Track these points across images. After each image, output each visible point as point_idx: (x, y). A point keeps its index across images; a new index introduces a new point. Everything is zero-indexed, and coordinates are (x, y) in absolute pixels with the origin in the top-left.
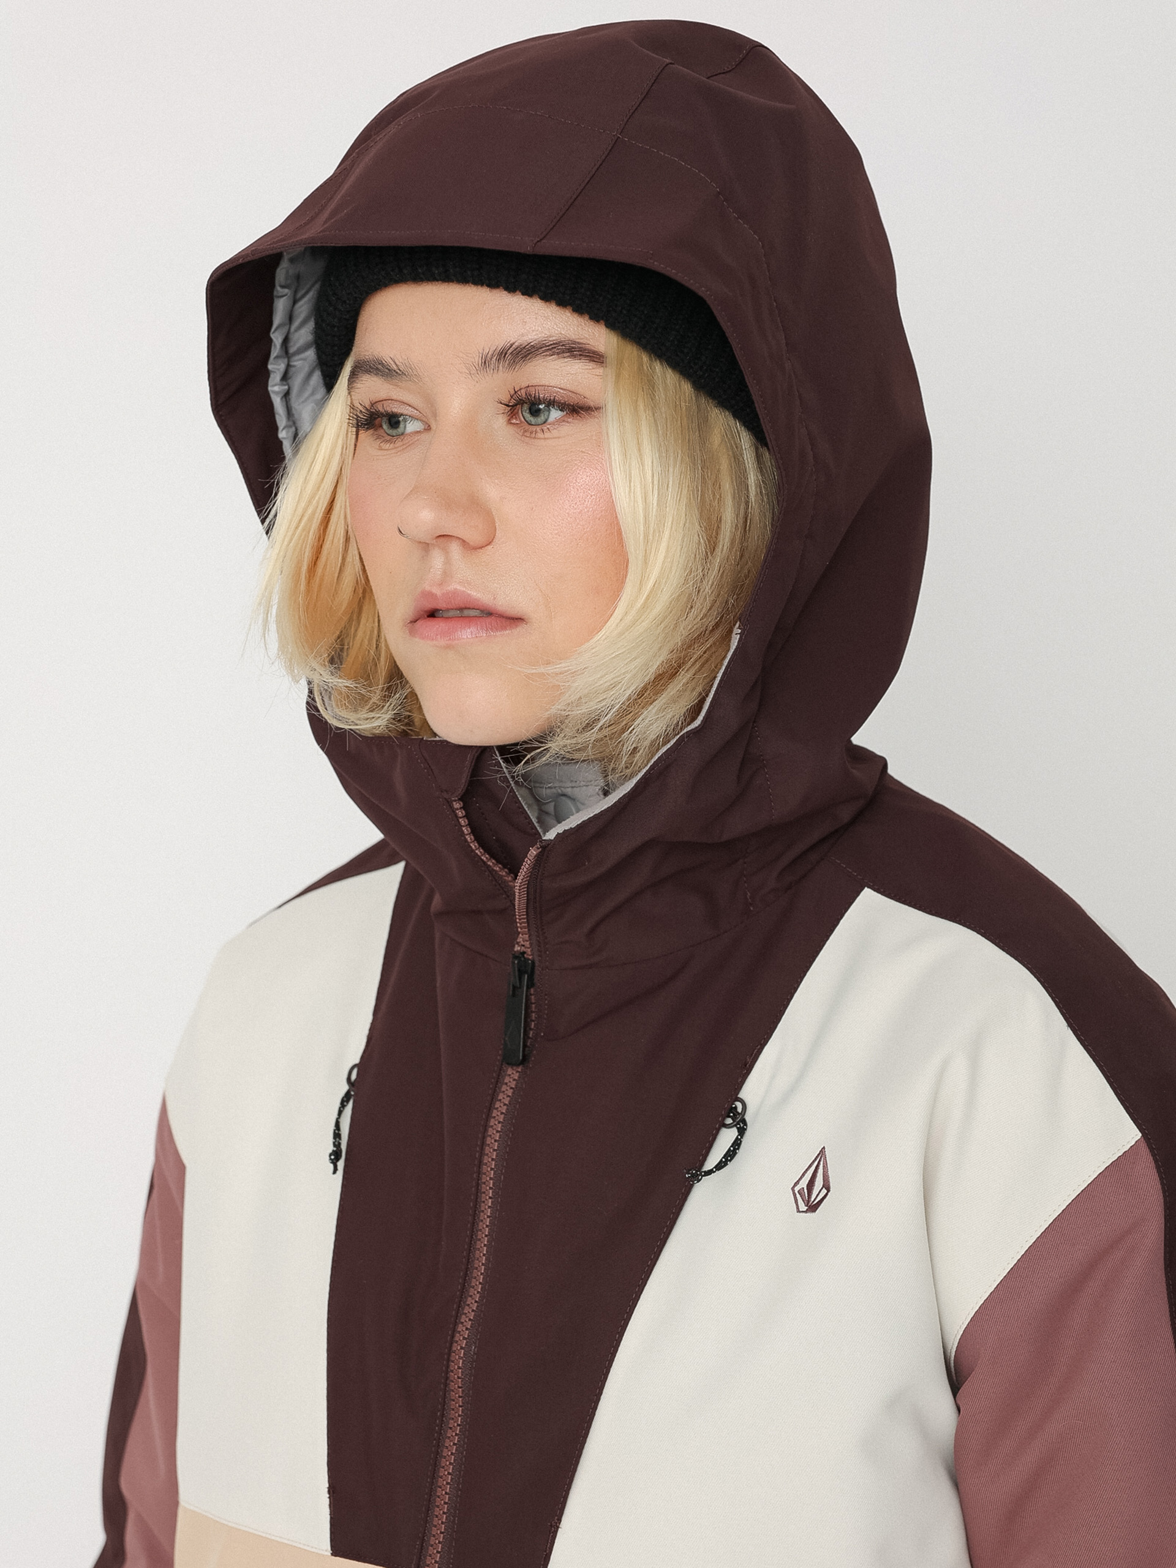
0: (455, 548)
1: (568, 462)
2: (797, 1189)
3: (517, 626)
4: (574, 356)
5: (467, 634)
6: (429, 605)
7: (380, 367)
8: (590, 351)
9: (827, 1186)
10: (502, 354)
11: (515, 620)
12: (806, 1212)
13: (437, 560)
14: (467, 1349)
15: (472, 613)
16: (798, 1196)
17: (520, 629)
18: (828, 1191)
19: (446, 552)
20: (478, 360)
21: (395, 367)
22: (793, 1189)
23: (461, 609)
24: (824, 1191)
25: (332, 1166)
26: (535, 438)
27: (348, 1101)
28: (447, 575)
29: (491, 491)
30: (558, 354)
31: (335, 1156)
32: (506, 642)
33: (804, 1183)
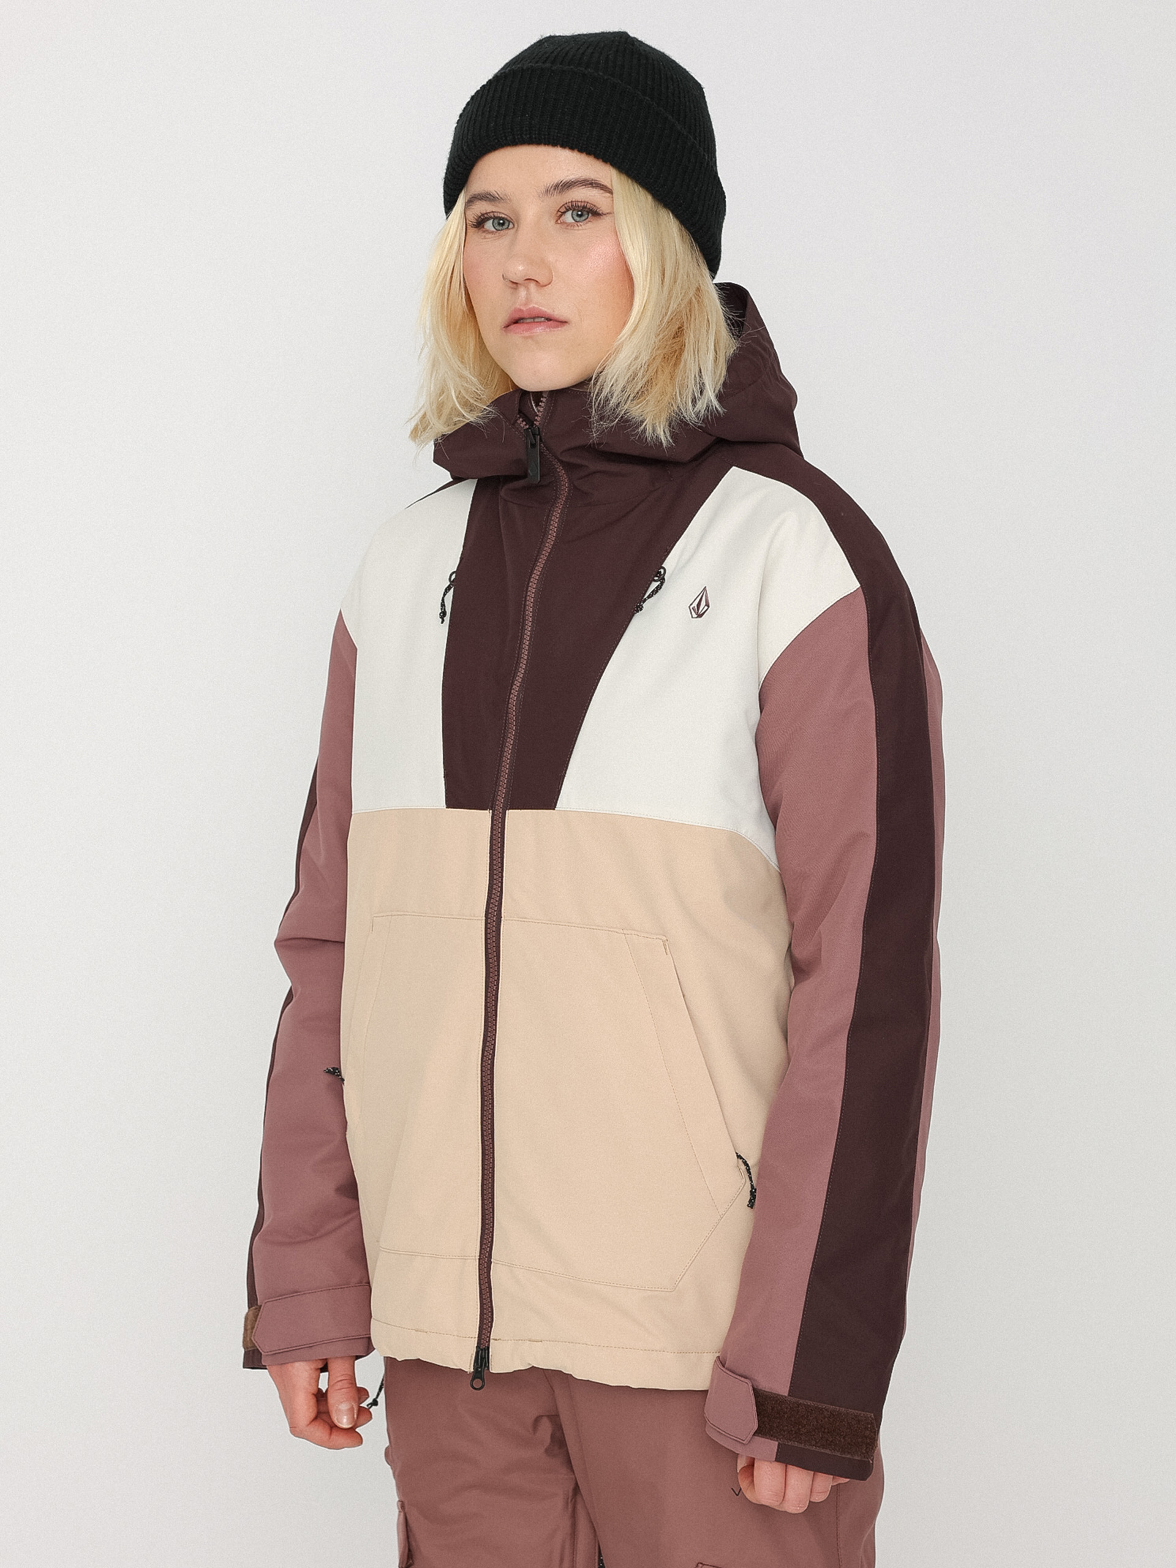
0: (532, 285)
1: (590, 241)
2: (691, 607)
3: (564, 326)
4: (593, 187)
5: (539, 330)
6: (517, 316)
7: (488, 196)
8: (600, 184)
9: (707, 605)
10: (556, 186)
11: (563, 323)
12: (697, 618)
13: (522, 293)
14: (518, 696)
15: (539, 320)
16: (692, 610)
17: (566, 327)
18: (708, 607)
19: (528, 289)
20: (543, 190)
21: (497, 196)
22: (689, 607)
23: (534, 318)
24: (706, 607)
25: (441, 620)
26: (573, 229)
27: (449, 590)
28: (528, 300)
29: (551, 258)
30: (585, 185)
31: (443, 615)
32: (560, 333)
33: (695, 604)
